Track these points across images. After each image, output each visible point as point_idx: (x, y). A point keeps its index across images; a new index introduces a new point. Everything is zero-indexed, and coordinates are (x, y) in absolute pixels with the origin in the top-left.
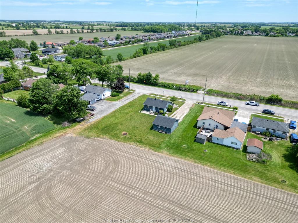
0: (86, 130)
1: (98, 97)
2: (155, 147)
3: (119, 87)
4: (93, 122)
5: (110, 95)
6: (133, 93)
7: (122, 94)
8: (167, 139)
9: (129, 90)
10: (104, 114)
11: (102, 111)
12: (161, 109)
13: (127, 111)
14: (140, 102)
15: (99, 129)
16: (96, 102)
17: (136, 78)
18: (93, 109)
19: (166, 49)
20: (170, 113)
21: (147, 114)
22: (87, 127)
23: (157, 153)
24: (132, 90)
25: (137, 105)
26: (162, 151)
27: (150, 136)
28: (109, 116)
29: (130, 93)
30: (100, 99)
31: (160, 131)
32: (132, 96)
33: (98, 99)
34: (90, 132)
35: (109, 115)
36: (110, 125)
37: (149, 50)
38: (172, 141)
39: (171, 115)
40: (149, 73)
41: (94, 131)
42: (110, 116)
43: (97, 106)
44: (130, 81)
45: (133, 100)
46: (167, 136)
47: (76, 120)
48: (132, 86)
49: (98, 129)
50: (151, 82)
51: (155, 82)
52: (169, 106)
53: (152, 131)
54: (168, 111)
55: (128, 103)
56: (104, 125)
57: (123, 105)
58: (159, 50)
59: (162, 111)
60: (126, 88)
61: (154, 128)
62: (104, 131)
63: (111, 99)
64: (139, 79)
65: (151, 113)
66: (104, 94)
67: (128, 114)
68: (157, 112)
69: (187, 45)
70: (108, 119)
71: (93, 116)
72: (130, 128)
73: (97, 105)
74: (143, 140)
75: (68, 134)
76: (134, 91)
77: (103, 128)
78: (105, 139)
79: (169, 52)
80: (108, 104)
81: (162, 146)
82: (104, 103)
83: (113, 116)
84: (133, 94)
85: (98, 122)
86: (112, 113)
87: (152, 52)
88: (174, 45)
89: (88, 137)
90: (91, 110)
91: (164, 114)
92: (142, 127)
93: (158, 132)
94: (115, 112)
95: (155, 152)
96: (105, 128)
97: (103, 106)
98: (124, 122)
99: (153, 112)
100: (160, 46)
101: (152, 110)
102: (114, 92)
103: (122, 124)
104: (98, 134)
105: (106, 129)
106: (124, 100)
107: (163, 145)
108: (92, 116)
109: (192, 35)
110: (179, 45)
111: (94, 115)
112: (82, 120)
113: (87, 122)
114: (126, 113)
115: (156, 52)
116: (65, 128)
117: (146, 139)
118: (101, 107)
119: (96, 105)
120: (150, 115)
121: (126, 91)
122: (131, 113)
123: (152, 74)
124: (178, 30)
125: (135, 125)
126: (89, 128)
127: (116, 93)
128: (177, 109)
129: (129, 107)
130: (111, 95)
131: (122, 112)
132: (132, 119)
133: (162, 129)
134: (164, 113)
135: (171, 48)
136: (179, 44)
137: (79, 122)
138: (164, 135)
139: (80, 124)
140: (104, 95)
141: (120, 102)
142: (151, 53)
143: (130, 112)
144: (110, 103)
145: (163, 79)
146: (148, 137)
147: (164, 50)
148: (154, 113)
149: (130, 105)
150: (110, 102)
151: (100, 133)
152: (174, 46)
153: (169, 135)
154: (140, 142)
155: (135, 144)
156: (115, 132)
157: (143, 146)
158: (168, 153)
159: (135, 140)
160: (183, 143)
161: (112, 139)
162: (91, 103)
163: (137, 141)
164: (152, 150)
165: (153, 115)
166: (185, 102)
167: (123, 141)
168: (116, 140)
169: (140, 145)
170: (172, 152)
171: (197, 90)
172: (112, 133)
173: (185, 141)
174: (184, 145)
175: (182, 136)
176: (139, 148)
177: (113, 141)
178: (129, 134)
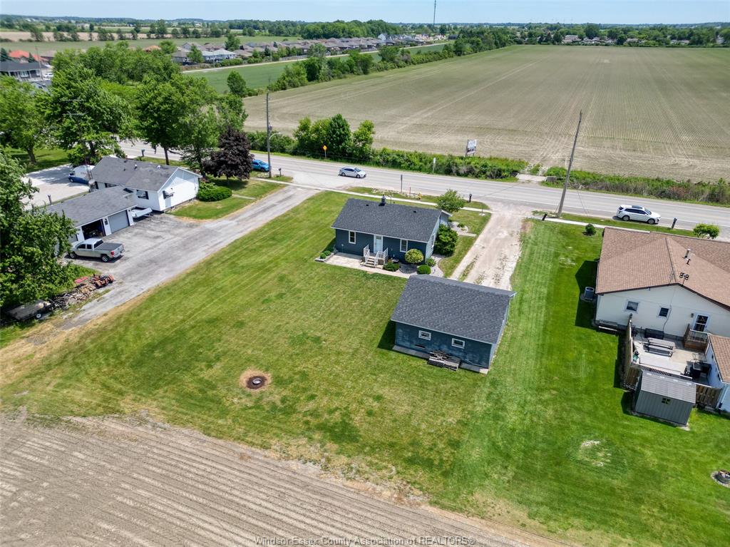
0: (49, 367)
1: (143, 202)
2: (429, 464)
3: (229, 166)
4: (99, 322)
5: (194, 196)
6: (286, 188)
7: (243, 191)
8: (481, 405)
9: (270, 177)
10: (162, 277)
11: (151, 261)
12: (413, 245)
13: (264, 258)
14: (317, 218)
15: (123, 358)
16: (132, 223)
17: (293, 138)
18: (111, 256)
20: (448, 260)
21: (351, 270)
22: (61, 350)
23: (452, 515)
24: (278, 177)
25: (303, 233)
26: (478, 496)
27: (386, 392)
28: (181, 284)
29: (274, 186)
30: (149, 211)
31: (432, 359)
32: (280, 197)
33: (140, 213)
34: (68, 378)
35: (184, 279)
36: (182, 333)
38: (512, 417)
39: (453, 268)
40: (339, 117)
41: (93, 371)
42: (189, 287)
43: (136, 240)
44: (272, 151)
45: (285, 211)
46: (475, 385)
47: (13, 312)
48: (279, 163)
49: (118, 357)
50: (344, 148)
51: (361, 151)
52: (441, 228)
53: (393, 355)
54: (437, 251)
55: (268, 224)
56: (150, 335)
57: (246, 233)
59: (415, 255)
60: (256, 170)
61: (399, 340)
62: (144, 370)
63: (199, 210)
64: (301, 140)
65: (371, 264)
66: (168, 190)
67: (268, 270)
68: (397, 256)
69: (426, 62)
70: (174, 302)
71: (104, 285)
72: (283, 344)
73: (136, 234)
74: (357, 420)
76: (289, 179)
77: (142, 354)
78: (142, 422)
80: (181, 230)
81: (467, 460)
82: (165, 227)
83: (199, 284)
84: (285, 192)
85: (122, 320)
86: (196, 271)
88: (392, 60)
89: (50, 418)
90: (104, 258)
91: (423, 266)
92: (341, 338)
93: (422, 363)
94: (208, 263)
95: (443, 507)
96: (152, 348)
97: (159, 241)
98: (252, 312)
99: (376, 258)
100: (354, 59)
101: (372, 251)
102: (211, 185)
103: (241, 324)
104: (109, 394)
105: (157, 354)
106: (252, 212)
107: (475, 453)
108: (98, 287)
109: (432, 43)
110: (406, 62)
111: (111, 282)
112: (45, 311)
113: (71, 317)
114: (260, 269)
117: (370, 413)
118: (150, 244)
119: (129, 235)
120: (365, 274)
121: (255, 180)
122: (284, 268)
123: (349, 123)
124: (392, 32)
125: (306, 324)
126: (70, 358)
127: (217, 188)
128: (469, 242)
129: (273, 239)
130: (199, 197)
131: (244, 262)
132: (288, 295)
133: (445, 348)
134: (423, 263)
135: (386, 69)
136: (405, 57)
137: (27, 322)
138: (453, 377)
139: (30, 331)
140: (166, 196)
141: (234, 222)
143: (275, 262)
144: (191, 226)
145: (383, 141)
146: (379, 398)
147: (365, 72)
148: (380, 262)
149: (276, 233)
150: (192, 221)
151: (126, 384)
153: (483, 378)
154: (342, 434)
155: (313, 451)
156: (206, 374)
157: (359, 462)
158: (521, 514)
159: (313, 422)
160: (574, 427)
161: (184, 425)
162: (107, 229)
163: (321, 427)
164: (416, 495)
165: (379, 270)
166: (490, 214)
167: (246, 434)
168: (207, 431)
169: (344, 459)
170: (541, 499)
171: (514, 173)
172: (187, 378)
173: (579, 410)
174: (587, 444)
175: (549, 379)
176: (341, 481)
177: (186, 439)
178: (279, 382)
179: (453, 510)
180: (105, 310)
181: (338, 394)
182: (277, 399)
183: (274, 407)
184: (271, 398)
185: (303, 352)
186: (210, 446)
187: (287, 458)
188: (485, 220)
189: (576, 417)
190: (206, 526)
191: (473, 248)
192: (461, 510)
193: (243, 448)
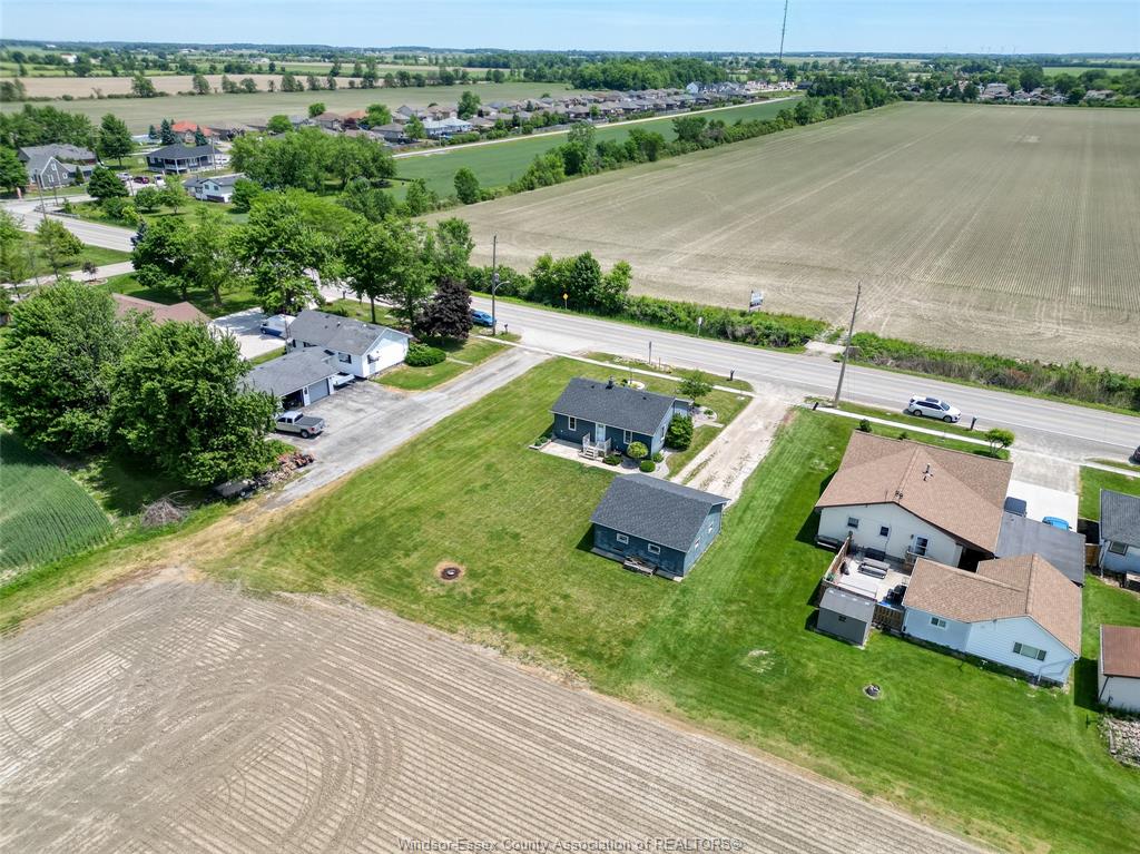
0: (257, 545)
1: (345, 367)
2: (599, 657)
3: (444, 324)
4: (301, 503)
5: (402, 359)
6: (510, 351)
7: (460, 353)
8: (665, 610)
9: (493, 335)
10: (364, 458)
11: (354, 439)
12: (638, 437)
13: (473, 442)
14: (541, 393)
15: (325, 542)
16: (332, 392)
17: (528, 276)
18: (311, 432)
19: (663, 156)
20: (679, 456)
21: (566, 462)
22: (267, 529)
23: (607, 699)
24: (504, 335)
25: (521, 412)
26: (636, 686)
27: (574, 592)
28: (383, 468)
29: (496, 348)
30: (351, 377)
31: (627, 563)
32: (502, 364)
33: (341, 380)
34: (275, 557)
35: (386, 462)
36: (382, 520)
37: (592, 155)
38: (691, 625)
39: (682, 465)
40: (587, 257)
41: (298, 552)
42: (390, 472)
43: (336, 412)
44: (500, 293)
45: (504, 383)
46: (665, 591)
47: (219, 488)
48: (507, 314)
49: (320, 540)
50: (592, 296)
51: (611, 298)
52: (675, 419)
53: (589, 556)
54: (668, 445)
55: (483, 400)
56: (351, 520)
57: (457, 409)
58: (632, 159)
59: (638, 448)
60: (477, 324)
61: (598, 542)
62: (346, 554)
63: (407, 377)
64: (539, 281)
65: (587, 456)
66: (374, 355)
67: (477, 457)
68: (618, 449)
69: (748, 137)
70: (375, 487)
71: (305, 465)
72: (481, 538)
73: (337, 406)
74: (540, 615)
75: (164, 567)
76: (516, 338)
77: (343, 539)
78: (343, 601)
79: (673, 166)
80: (386, 403)
81: (634, 657)
82: (367, 398)
83: (402, 469)
84: (509, 356)
85: (323, 503)
86: (399, 453)
87: (603, 167)
88: (694, 137)
89: (262, 590)
90: (303, 434)
91: (646, 463)
92: (541, 537)
93: (616, 567)
94: (413, 445)
95: (601, 692)
96: (353, 533)
97: (361, 415)
98: (453, 502)
99: (595, 449)
100: (636, 139)
101: (593, 440)
102: (423, 346)
103: (441, 515)
104: (313, 575)
105: (357, 540)
106: (465, 383)
107: (645, 651)
108: (299, 466)
109: (767, 98)
110: (716, 140)
111: (311, 461)
112: (249, 489)
113: (273, 497)
114: (467, 454)
115: (621, 168)
116: (154, 536)
117: (554, 610)
118: (351, 418)
119: (329, 406)
120: (581, 466)
121: (476, 337)
122: (493, 455)
123: (600, 263)
124: (710, 78)
125: (507, 519)
126: (275, 537)
127: (428, 349)
128: (712, 435)
129: (487, 418)
130: (407, 361)
131: (451, 445)
132: (494, 486)
133: (642, 553)
134: (647, 458)
135: (684, 152)
136: (715, 132)
137: (233, 499)
138: (645, 582)
139: (236, 509)
140: (370, 360)
141: (445, 396)
142: (598, 171)
143: (485, 446)
144: (397, 398)
145: (647, 283)
146: (566, 597)
147: (652, 159)
148: (600, 454)
149: (490, 411)
150: (398, 391)
151: (328, 566)
152: (697, 141)
153: (674, 587)
154: (524, 626)
155: (495, 639)
156: (403, 563)
157: (536, 651)
158: (670, 703)
159: (499, 613)
160: (749, 637)
161: (380, 606)
162: (307, 399)
163: (507, 619)
164: (581, 681)
165: (599, 464)
166: (751, 398)
167: (435, 619)
168: (400, 614)
169: (522, 647)
170: (691, 693)
171: (805, 339)
172: (385, 565)
173: (761, 623)
174: (755, 653)
175: (743, 592)
176: (516, 664)
177: (382, 619)
178: (472, 575)
179: (610, 694)
180: (306, 492)
181: (527, 591)
182: (468, 590)
183: (465, 597)
184: (462, 589)
185: (500, 548)
186: (403, 626)
187: (471, 642)
188: (742, 405)
189: (756, 629)
190: (396, 687)
191: (714, 443)
192: (617, 696)
193: (432, 630)
